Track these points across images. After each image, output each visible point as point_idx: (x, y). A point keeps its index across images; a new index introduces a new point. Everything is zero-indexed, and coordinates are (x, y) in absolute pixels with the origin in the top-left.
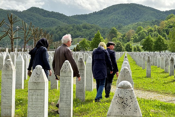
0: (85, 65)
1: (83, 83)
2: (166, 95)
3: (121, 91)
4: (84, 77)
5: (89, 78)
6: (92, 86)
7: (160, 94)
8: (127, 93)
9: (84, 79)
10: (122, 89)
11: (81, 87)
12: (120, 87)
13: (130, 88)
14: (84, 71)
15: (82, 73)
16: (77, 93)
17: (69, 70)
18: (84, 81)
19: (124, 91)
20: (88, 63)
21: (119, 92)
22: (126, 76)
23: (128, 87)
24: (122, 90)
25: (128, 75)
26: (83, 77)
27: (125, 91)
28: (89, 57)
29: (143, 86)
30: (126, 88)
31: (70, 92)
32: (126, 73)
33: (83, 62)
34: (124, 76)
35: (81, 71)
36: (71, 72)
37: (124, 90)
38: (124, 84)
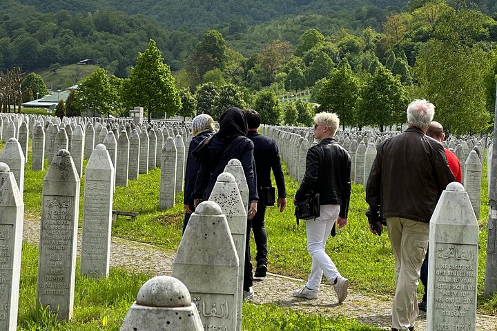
0: (77, 180)
1: (69, 247)
2: (386, 296)
3: (145, 315)
4: (73, 224)
5: (97, 227)
6: (105, 260)
7: (364, 292)
8: (168, 323)
9: (72, 231)
10: (151, 308)
11: (57, 263)
12: (144, 299)
13: (183, 306)
14: (74, 201)
15: (64, 210)
16: (40, 287)
17: (5, 199)
18: (71, 240)
19: (159, 316)
20: (95, 170)
21: (140, 322)
22: (211, 236)
23: (177, 300)
24: (150, 311)
25: (217, 232)
26: (70, 223)
27: (161, 315)
28: (99, 148)
30: (166, 304)
31: (7, 286)
32: (210, 224)
33: (71, 166)
34: (201, 235)
35: (61, 200)
36: (15, 207)
37: (158, 312)
38: (160, 290)
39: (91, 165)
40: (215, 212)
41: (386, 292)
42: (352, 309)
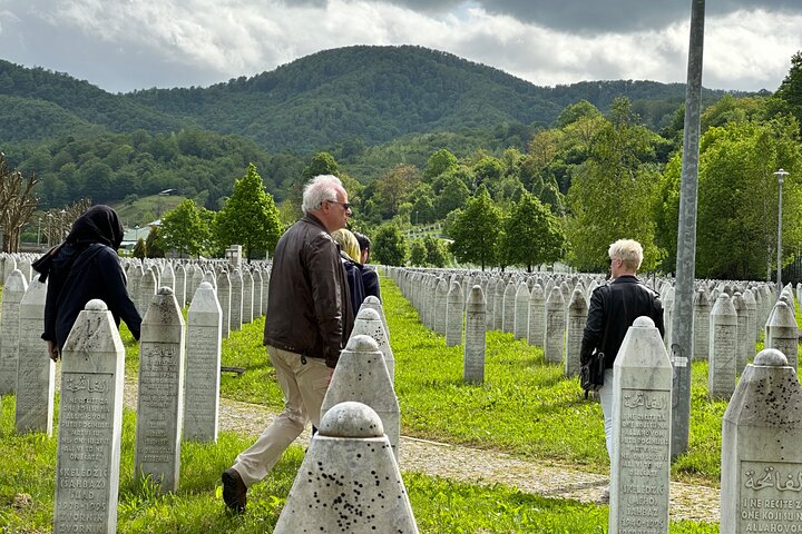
0: (183, 323)
1: (173, 404)
2: (549, 462)
3: (332, 447)
4: (178, 377)
5: (202, 382)
6: (214, 421)
7: (523, 457)
8: (359, 456)
9: (177, 384)
10: (337, 439)
11: (159, 423)
12: (329, 429)
13: (376, 436)
14: (179, 348)
15: (167, 359)
16: (139, 452)
17: (103, 343)
18: (177, 395)
19: (348, 448)
20: (199, 314)
21: (325, 455)
22: (366, 377)
23: (367, 430)
24: (337, 443)
25: (374, 372)
26: (174, 375)
27: (351, 447)
28: (204, 287)
29: (449, 421)
30: (355, 434)
31: (107, 447)
32: (364, 363)
33: (174, 306)
34: (354, 376)
35: (164, 347)
36: (115, 353)
37: (346, 443)
38: (349, 418)
39: (194, 307)
40: (370, 347)
41: (549, 457)
42: (510, 476)
